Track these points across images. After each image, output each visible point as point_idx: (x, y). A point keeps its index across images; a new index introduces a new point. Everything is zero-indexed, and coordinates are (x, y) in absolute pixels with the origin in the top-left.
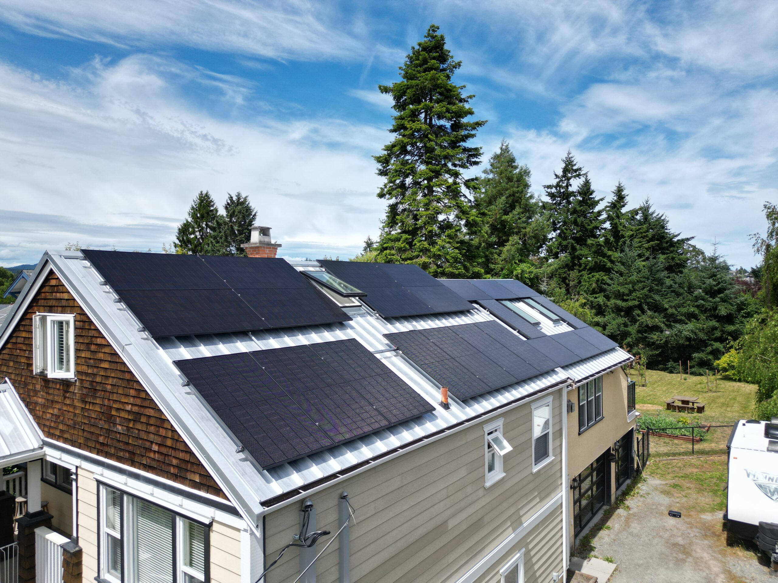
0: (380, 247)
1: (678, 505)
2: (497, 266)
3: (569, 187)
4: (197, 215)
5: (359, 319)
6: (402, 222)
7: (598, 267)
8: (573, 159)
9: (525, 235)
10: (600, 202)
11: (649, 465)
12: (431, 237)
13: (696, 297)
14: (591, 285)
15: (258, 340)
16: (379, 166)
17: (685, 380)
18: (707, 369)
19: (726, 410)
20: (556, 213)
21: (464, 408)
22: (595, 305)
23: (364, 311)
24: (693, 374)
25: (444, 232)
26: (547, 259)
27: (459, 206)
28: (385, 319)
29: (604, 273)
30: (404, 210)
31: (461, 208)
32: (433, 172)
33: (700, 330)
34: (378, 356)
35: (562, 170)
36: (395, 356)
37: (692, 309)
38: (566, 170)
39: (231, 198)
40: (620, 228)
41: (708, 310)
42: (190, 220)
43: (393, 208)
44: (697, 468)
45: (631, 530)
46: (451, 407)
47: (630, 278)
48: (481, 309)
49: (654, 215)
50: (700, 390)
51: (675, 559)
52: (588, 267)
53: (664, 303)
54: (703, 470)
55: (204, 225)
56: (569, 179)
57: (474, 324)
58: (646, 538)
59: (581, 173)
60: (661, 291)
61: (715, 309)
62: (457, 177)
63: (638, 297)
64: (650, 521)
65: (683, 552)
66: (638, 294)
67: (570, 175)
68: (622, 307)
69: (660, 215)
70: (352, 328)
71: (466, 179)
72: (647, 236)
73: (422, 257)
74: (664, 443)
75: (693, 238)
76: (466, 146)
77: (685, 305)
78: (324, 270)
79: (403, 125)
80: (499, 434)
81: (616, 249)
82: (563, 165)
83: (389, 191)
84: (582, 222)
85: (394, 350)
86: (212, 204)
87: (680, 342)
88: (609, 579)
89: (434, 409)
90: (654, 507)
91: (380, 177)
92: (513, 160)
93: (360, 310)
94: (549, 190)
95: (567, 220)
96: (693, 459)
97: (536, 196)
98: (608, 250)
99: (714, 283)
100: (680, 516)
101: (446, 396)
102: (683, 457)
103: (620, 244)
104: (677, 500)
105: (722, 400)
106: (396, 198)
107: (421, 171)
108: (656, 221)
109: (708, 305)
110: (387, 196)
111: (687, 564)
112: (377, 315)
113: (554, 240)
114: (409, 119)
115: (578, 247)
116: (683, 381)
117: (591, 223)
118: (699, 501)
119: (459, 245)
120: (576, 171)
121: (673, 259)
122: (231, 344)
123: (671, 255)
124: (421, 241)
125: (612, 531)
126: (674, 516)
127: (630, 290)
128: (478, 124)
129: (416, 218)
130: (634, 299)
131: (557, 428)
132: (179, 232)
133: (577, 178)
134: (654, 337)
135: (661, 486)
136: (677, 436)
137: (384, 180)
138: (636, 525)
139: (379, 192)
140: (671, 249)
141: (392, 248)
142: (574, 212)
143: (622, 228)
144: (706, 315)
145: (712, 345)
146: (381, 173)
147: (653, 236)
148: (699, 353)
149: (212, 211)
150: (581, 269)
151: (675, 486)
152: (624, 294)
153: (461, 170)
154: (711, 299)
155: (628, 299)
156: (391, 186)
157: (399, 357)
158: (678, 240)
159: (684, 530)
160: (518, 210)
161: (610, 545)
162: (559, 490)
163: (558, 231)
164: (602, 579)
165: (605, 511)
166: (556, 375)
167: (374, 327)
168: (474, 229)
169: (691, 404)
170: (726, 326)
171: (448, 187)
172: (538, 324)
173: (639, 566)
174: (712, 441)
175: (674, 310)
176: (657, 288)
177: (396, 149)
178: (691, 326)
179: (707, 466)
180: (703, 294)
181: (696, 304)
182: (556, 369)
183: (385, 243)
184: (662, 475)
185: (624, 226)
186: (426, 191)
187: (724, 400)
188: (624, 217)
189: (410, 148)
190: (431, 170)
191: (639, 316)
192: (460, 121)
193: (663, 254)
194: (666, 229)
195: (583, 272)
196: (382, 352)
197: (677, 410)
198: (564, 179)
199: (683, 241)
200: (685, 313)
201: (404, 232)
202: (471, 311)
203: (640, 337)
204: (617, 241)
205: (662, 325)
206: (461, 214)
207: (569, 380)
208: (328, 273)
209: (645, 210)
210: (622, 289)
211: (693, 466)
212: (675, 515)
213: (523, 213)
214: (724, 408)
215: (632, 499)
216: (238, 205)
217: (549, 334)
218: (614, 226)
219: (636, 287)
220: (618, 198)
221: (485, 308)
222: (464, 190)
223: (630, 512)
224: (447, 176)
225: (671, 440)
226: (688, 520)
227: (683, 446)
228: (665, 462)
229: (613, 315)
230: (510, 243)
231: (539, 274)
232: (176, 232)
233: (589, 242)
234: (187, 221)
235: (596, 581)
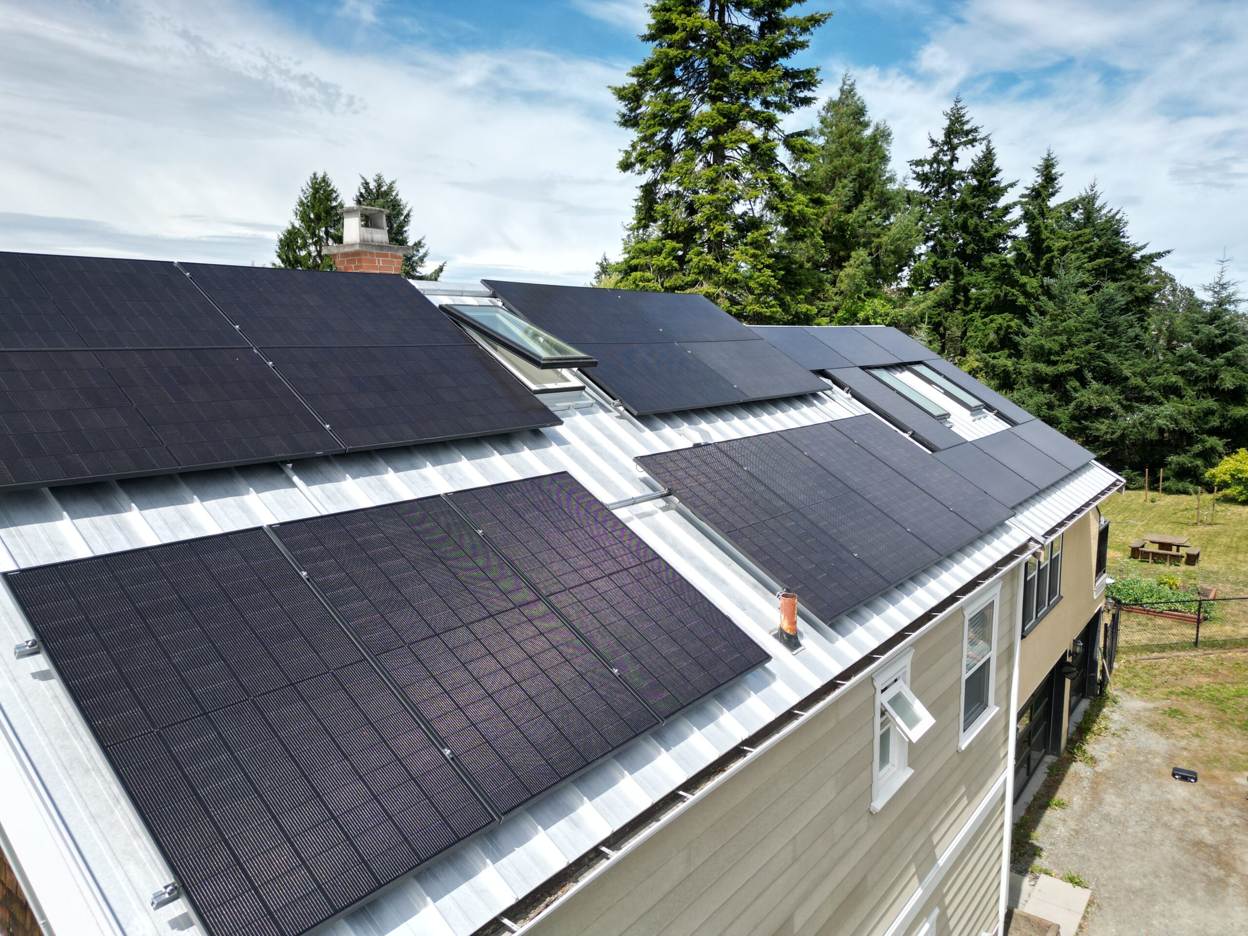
0: (624, 267)
1: (1185, 753)
2: (827, 304)
3: (955, 163)
4: (309, 215)
5: (579, 419)
6: (665, 216)
7: (1003, 305)
8: (963, 112)
9: (879, 247)
10: (1009, 189)
11: (1118, 670)
12: (717, 246)
13: (1181, 356)
14: (986, 336)
15: (308, 483)
16: (622, 107)
17: (1153, 501)
18: (1191, 482)
19: (1236, 560)
20: (929, 210)
21: (831, 641)
22: (998, 371)
23: (591, 401)
24: (1167, 491)
25: (745, 237)
26: (909, 291)
27: (774, 185)
28: (638, 418)
29: (1010, 316)
30: (668, 196)
31: (777, 188)
32: (724, 116)
33: (1184, 415)
34: (621, 514)
35: (944, 132)
36: (664, 509)
37: (1174, 379)
38: (950, 132)
39: (366, 184)
40: (1045, 234)
41: (1200, 381)
42: (297, 224)
43: (649, 191)
44: (1208, 675)
45: (1106, 809)
46: (802, 642)
47: (1064, 324)
48: (835, 387)
49: (1104, 212)
50: (1181, 520)
51: (1205, 878)
52: (982, 305)
53: (1123, 367)
54: (1220, 679)
55: (322, 234)
56: (953, 148)
57: (831, 424)
58: (1139, 829)
59: (978, 137)
60: (1118, 347)
61: (1214, 377)
62: (772, 127)
63: (1077, 358)
64: (1138, 789)
65: (1218, 863)
66: (1077, 352)
67: (956, 141)
68: (1046, 374)
69: (1113, 212)
70: (561, 441)
71: (786, 133)
72: (1090, 249)
73: (702, 285)
74: (1139, 624)
75: (1169, 252)
76: (789, 67)
77: (1159, 370)
78: (500, 304)
79: (667, 21)
80: (903, 688)
81: (1035, 272)
82: (946, 123)
83: (640, 155)
84: (977, 225)
85: (662, 496)
86: (334, 195)
87: (1148, 436)
88: (1080, 927)
89: (767, 657)
90: (1141, 759)
91: (623, 129)
92: (860, 111)
93: (581, 398)
94: (919, 169)
95: (948, 223)
96: (1196, 657)
97: (899, 178)
98: (1022, 274)
99: (1217, 332)
100: (1196, 780)
101: (791, 614)
102: (1178, 653)
103: (1042, 263)
104: (1183, 743)
105: (1225, 540)
106: (654, 172)
107: (702, 115)
108: (1107, 221)
109: (1203, 371)
110: (638, 167)
111: (1230, 889)
112: (621, 408)
113: (923, 257)
114: (680, 8)
115: (965, 270)
116: (1149, 504)
117: (992, 227)
118: (1224, 746)
119: (772, 261)
120: (967, 133)
121: (1131, 289)
122: (230, 500)
123: (1129, 282)
124: (702, 253)
125: (1068, 811)
126: (1184, 778)
127: (1061, 344)
128: (814, 21)
129: (691, 210)
130: (1068, 361)
131: (1005, 645)
132: (281, 245)
133: (969, 146)
134: (1102, 427)
135: (1147, 714)
136: (1161, 612)
137: (633, 135)
138: (1113, 797)
139: (621, 159)
140: (1129, 272)
141: (647, 267)
142: (963, 207)
143: (1048, 235)
144: (1196, 388)
145: (1203, 441)
146: (626, 121)
147: (1100, 248)
148: (1179, 454)
149: (335, 208)
150: (968, 309)
151: (1173, 713)
152: (1050, 352)
153: (779, 115)
154: (1208, 360)
155: (1058, 361)
156: (644, 147)
157: (673, 512)
158: (1142, 257)
159: (1208, 812)
160: (868, 203)
161: (1070, 844)
162: (1001, 768)
163: (931, 243)
164: (1069, 924)
165: (1050, 768)
166: (1007, 533)
167: (612, 438)
168: (801, 230)
169: (1174, 548)
170: (1231, 407)
171: (753, 147)
172: (945, 416)
173: (1137, 892)
174: (1223, 621)
175: (1139, 381)
176: (1111, 340)
177: (654, 71)
178: (1169, 408)
179: (1226, 672)
180: (1195, 352)
181: (1180, 368)
182: (1007, 522)
183: (633, 258)
184: (1146, 691)
185: (1053, 232)
186: (710, 157)
187: (1229, 540)
188: (1054, 214)
189: (681, 74)
190: (720, 112)
191: (1076, 390)
192: (779, 14)
193: (1115, 280)
194: (1123, 237)
195: (974, 314)
196: (634, 502)
197: (1150, 560)
198: (946, 148)
199: (1151, 258)
200: (1160, 385)
201: (667, 236)
202: (820, 393)
203: (1075, 428)
204: (1037, 259)
205: (1117, 407)
206: (778, 200)
207: (1032, 543)
208: (511, 311)
209: (1088, 203)
210: (1048, 344)
211: (1200, 671)
212: (1186, 776)
213: (876, 209)
214: (1232, 555)
215: (1097, 742)
216: (378, 198)
217: (969, 439)
218: (1034, 231)
219: (1074, 340)
220: (1045, 180)
221: (841, 386)
222: (783, 154)
223: (1096, 769)
224: (749, 125)
225: (1151, 619)
226: (1212, 788)
227: (1174, 631)
228: (1147, 663)
229: (1029, 389)
230: (852, 261)
231: (900, 317)
232: (275, 247)
233: (987, 260)
234: (293, 227)
235: (1058, 933)
